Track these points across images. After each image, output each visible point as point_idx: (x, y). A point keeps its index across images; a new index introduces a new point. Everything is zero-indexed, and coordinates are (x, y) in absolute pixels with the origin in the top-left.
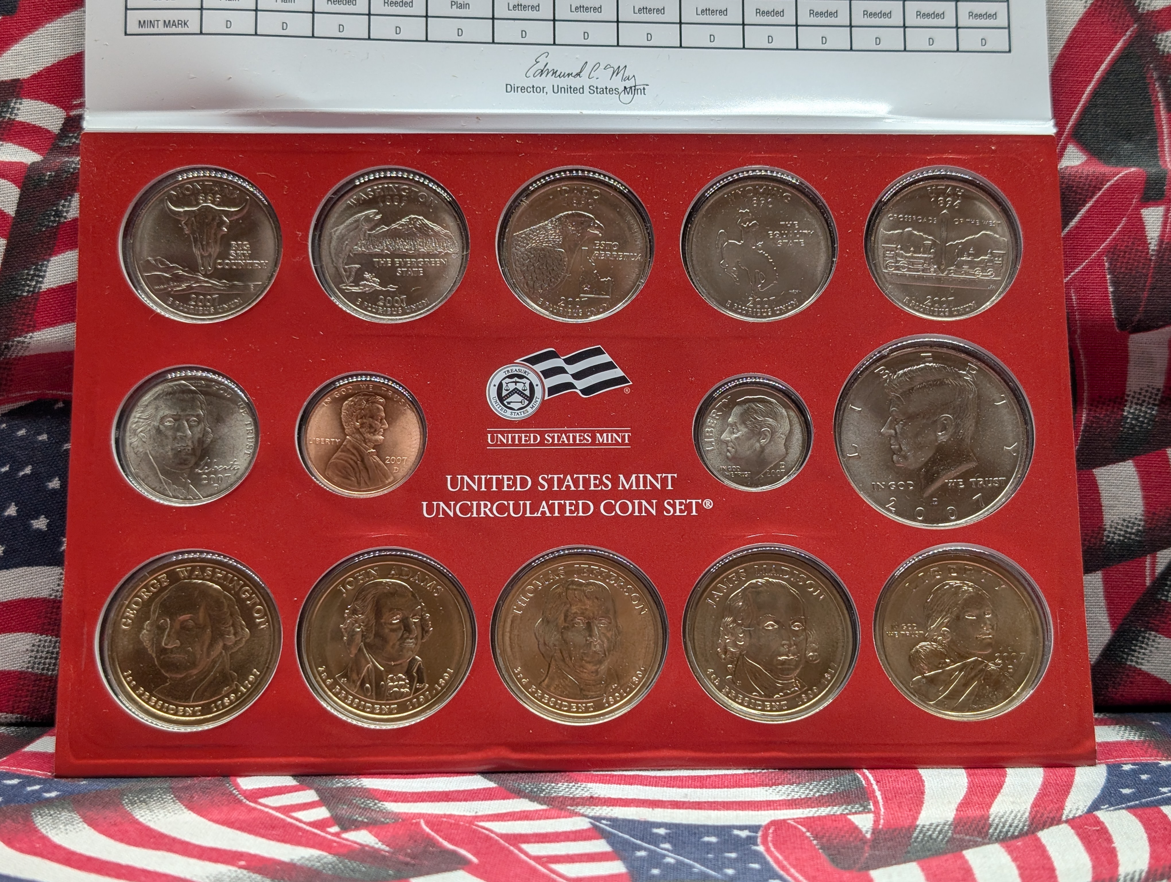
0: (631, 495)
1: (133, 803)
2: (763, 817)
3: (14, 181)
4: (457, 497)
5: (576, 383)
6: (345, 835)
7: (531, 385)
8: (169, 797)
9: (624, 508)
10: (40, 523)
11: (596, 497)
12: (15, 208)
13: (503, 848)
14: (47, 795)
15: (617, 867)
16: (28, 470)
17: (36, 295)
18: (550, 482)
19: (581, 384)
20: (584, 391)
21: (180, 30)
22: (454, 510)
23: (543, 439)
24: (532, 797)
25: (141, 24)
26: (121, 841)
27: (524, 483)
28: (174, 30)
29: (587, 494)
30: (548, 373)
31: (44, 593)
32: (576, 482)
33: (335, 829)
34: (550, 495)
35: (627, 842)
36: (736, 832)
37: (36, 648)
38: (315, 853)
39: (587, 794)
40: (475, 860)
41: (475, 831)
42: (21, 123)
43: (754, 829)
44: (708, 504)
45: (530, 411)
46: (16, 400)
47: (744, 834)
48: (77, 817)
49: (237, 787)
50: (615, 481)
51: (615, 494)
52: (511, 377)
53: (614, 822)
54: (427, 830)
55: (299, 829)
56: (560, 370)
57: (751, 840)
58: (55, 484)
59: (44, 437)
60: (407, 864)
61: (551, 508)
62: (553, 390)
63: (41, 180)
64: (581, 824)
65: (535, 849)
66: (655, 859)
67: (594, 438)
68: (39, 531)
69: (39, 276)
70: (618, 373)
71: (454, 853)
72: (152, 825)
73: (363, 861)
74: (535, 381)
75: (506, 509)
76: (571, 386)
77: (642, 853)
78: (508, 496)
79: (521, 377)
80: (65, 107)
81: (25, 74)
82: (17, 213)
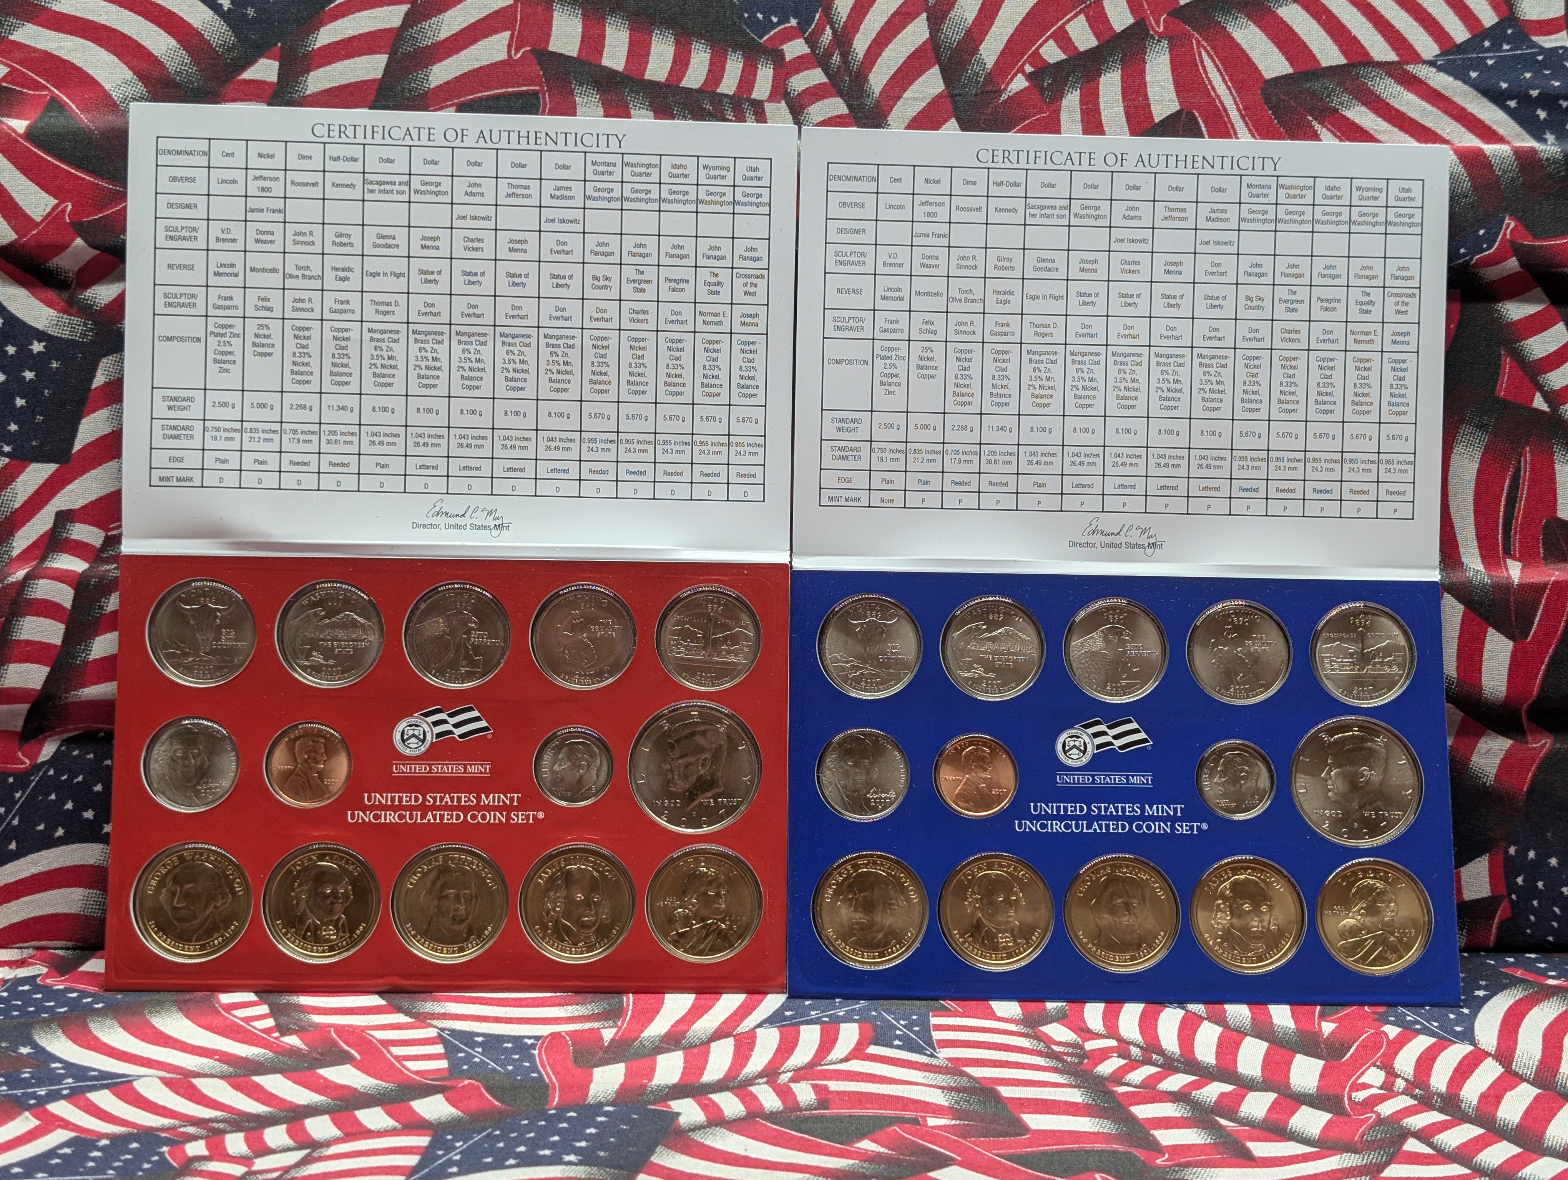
0: (489, 808)
1: (151, 1013)
2: (545, 1030)
3: (70, 585)
4: (372, 808)
5: (454, 730)
6: (282, 1039)
7: (424, 732)
8: (174, 1009)
9: (484, 817)
10: (89, 814)
11: (465, 810)
12: (71, 603)
13: (378, 1049)
14: (96, 1006)
15: (443, 1064)
16: (80, 778)
17: (86, 663)
18: (435, 799)
19: (458, 731)
20: (461, 736)
21: (187, 484)
22: (369, 817)
23: (431, 769)
24: (407, 1013)
25: (161, 479)
26: (144, 1040)
27: (417, 799)
28: (183, 484)
29: (459, 808)
30: (436, 724)
31: (92, 862)
32: (452, 799)
33: (276, 1034)
34: (434, 808)
35: (456, 1046)
36: (526, 1040)
37: (86, 898)
38: (262, 1051)
39: (443, 1011)
40: (359, 1057)
41: (364, 1038)
42: (75, 541)
43: (537, 1038)
44: (541, 815)
45: (423, 749)
46: (71, 731)
47: (529, 1042)
48: (116, 1023)
49: (219, 1002)
50: (479, 799)
51: (478, 808)
52: (410, 726)
53: (453, 1033)
54: (334, 1035)
55: (254, 1034)
56: (444, 722)
57: (533, 1046)
58: (98, 788)
59: (91, 756)
60: (317, 1059)
61: (434, 817)
62: (439, 735)
63: (89, 584)
64: (432, 1033)
65: (397, 1051)
66: (469, 1058)
67: (465, 769)
68: (87, 819)
69: (87, 650)
70: (483, 724)
71: (347, 1052)
72: (163, 1029)
73: (290, 1057)
74: (427, 729)
75: (404, 817)
76: (451, 732)
77: (462, 1055)
78: (406, 808)
79: (417, 726)
80: (107, 530)
81: (77, 506)
82: (73, 606)
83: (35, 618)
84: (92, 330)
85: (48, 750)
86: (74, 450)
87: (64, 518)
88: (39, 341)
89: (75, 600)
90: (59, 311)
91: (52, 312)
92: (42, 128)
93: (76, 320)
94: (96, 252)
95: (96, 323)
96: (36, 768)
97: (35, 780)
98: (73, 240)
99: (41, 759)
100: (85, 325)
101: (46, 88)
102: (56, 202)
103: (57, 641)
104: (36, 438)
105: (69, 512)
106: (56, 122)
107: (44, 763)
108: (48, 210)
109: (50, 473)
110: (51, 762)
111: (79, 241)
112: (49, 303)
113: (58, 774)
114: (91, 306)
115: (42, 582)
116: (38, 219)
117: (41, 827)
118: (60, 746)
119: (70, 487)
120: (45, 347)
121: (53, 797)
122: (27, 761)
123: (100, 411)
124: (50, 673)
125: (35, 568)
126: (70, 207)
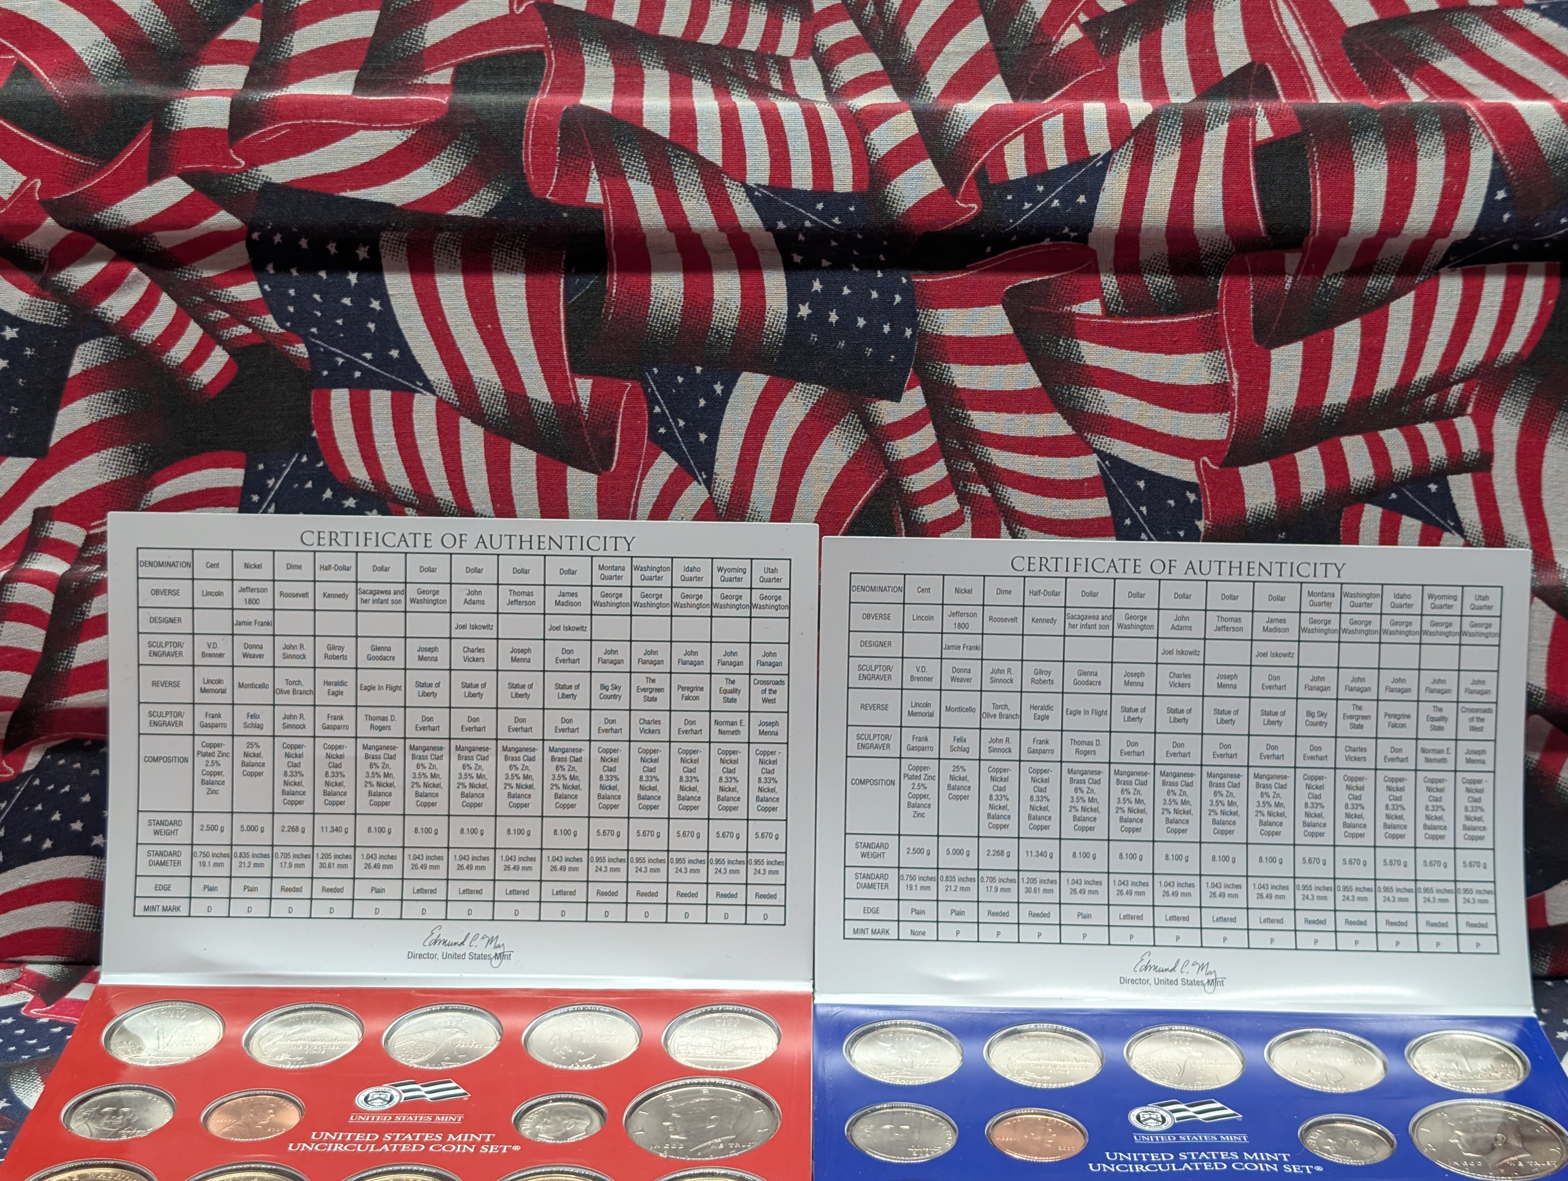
3: (50, 589)
10: (77, 826)
12: (51, 608)
16: (67, 789)
17: (68, 671)
31: (82, 875)
37: (77, 912)
42: (55, 540)
46: (56, 739)
58: (86, 798)
59: (78, 765)
63: (69, 588)
68: (76, 831)
69: (70, 657)
80: (88, 529)
81: (55, 503)
82: (53, 611)
83: (14, 624)
84: (67, 315)
85: (32, 760)
86: (52, 444)
87: (42, 516)
88: (12, 327)
89: (55, 604)
90: (32, 295)
91: (24, 296)
92: (8, 96)
93: (50, 304)
94: (69, 232)
95: (71, 307)
96: (21, 777)
97: (20, 789)
98: (44, 219)
99: (25, 769)
100: (59, 309)
101: (12, 51)
102: (24, 178)
103: (37, 647)
104: (10, 430)
105: (49, 508)
106: (23, 89)
107: (28, 773)
108: (16, 187)
109: (27, 467)
110: (37, 771)
111: (49, 221)
112: (21, 287)
113: (44, 784)
114: (65, 289)
115: (21, 586)
116: (6, 197)
117: (28, 839)
118: (46, 754)
119: (48, 483)
120: (17, 333)
121: (39, 807)
122: (12, 771)
123: (79, 402)
124: (31, 681)
125: (13, 570)
126: (39, 185)
